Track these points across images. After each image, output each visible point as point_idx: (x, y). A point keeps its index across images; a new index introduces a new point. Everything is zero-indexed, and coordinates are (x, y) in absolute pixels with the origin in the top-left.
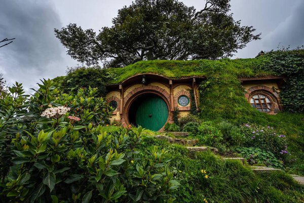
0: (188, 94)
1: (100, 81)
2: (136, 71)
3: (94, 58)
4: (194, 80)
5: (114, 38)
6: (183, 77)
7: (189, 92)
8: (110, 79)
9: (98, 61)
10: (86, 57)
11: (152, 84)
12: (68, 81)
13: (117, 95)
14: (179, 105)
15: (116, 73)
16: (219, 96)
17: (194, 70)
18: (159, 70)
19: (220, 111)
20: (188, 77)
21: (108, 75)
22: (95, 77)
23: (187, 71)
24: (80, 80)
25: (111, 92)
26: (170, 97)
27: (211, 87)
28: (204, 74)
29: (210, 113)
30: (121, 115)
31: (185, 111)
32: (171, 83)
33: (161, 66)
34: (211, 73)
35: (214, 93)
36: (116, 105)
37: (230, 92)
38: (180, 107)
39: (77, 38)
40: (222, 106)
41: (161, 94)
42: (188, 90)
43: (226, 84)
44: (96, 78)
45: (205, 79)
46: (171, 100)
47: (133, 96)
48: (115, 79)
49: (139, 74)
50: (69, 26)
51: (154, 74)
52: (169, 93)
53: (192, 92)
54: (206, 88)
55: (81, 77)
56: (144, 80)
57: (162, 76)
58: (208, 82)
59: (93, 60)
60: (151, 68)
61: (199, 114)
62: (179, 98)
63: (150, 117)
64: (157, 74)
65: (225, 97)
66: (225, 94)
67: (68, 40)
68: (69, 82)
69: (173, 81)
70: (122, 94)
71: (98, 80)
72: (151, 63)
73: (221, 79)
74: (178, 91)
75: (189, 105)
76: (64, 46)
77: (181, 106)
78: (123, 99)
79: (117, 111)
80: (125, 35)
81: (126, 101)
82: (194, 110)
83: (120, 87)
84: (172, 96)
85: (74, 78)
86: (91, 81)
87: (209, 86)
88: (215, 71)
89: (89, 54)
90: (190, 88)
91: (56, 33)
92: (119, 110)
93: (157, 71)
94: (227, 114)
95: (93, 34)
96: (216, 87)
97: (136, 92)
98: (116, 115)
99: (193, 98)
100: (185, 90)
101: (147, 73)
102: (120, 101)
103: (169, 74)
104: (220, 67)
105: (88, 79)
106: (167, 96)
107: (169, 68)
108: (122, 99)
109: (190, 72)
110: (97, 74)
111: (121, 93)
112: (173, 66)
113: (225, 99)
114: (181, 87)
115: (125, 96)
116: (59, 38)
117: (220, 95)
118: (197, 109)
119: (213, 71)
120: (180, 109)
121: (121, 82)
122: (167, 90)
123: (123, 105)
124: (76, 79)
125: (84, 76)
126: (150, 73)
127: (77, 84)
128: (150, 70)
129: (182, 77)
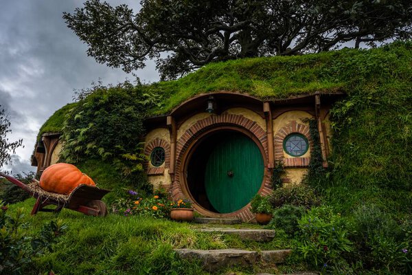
0: (306, 131)
1: (130, 112)
2: (198, 87)
3: (136, 57)
4: (318, 101)
5: (161, 20)
6: (293, 94)
7: (307, 124)
8: (151, 106)
9: (144, 62)
10: (123, 56)
11: (230, 112)
12: (77, 116)
13: (164, 136)
14: (286, 155)
15: (162, 93)
16: (375, 137)
17: (320, 77)
18: (242, 82)
19: (376, 170)
20: (303, 93)
21: (146, 98)
22: (120, 106)
23: (304, 79)
24: (96, 113)
25: (154, 131)
26: (266, 137)
27: (357, 114)
28: (340, 84)
29: (351, 175)
30: (172, 175)
31: (298, 167)
32: (266, 108)
33: (246, 72)
34: (357, 82)
35: (363, 129)
36: (164, 154)
37: (402, 126)
38: (288, 159)
39: (102, 24)
40: (381, 159)
41: (248, 131)
42: (305, 121)
43: (392, 107)
44: (123, 107)
45: (343, 96)
46: (267, 143)
47: (195, 136)
48: (159, 105)
49: (202, 95)
50: (88, 3)
51: (230, 92)
52: (264, 128)
53: (314, 125)
54: (346, 115)
55: (97, 108)
56: (210, 106)
57: (246, 94)
58: (349, 104)
59: (134, 60)
60: (225, 80)
61: (328, 175)
62: (286, 139)
63: (231, 176)
64: (237, 93)
65: (388, 137)
66: (389, 131)
67: (88, 30)
68: (78, 119)
69: (272, 105)
70: (173, 135)
71: (127, 110)
72: (226, 69)
73: (381, 94)
74: (283, 124)
75: (307, 155)
76: (83, 41)
77: (289, 157)
78: (176, 142)
79: (165, 168)
80: (182, 10)
81: (180, 147)
82: (317, 166)
83: (169, 121)
84: (270, 136)
85: (86, 109)
86: (115, 113)
87: (351, 112)
88: (367, 76)
89: (127, 49)
90: (310, 117)
91: (66, 20)
92: (168, 165)
93: (236, 86)
94: (391, 178)
95: (128, 13)
96: (369, 115)
97: (199, 128)
98: (162, 174)
99: (316, 140)
100: (299, 122)
101: (217, 91)
102: (170, 148)
103: (262, 89)
104: (381, 65)
105: (109, 110)
106: (260, 136)
107: (264, 76)
108: (173, 145)
109: (309, 81)
110: (124, 99)
111: (171, 133)
112: (273, 69)
113: (388, 144)
114: (289, 114)
115: (179, 138)
116: (73, 28)
117: (378, 132)
118: (326, 165)
119: (362, 78)
120: (286, 164)
121: (169, 112)
122: (261, 122)
123: (175, 155)
124: (89, 112)
125: (102, 105)
126: (223, 91)
127: (90, 121)
128: (223, 84)
129: (290, 94)
